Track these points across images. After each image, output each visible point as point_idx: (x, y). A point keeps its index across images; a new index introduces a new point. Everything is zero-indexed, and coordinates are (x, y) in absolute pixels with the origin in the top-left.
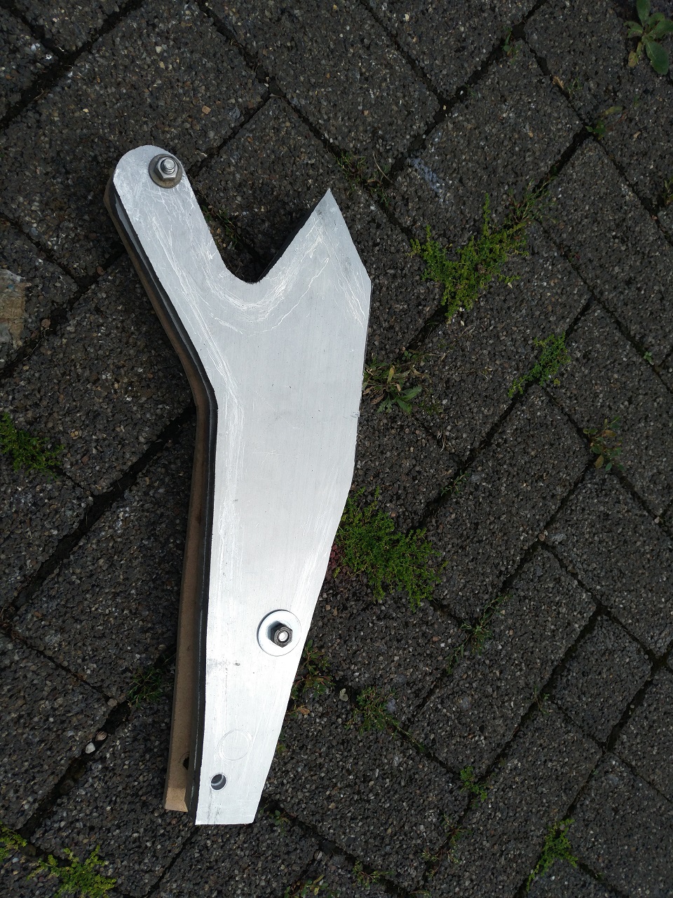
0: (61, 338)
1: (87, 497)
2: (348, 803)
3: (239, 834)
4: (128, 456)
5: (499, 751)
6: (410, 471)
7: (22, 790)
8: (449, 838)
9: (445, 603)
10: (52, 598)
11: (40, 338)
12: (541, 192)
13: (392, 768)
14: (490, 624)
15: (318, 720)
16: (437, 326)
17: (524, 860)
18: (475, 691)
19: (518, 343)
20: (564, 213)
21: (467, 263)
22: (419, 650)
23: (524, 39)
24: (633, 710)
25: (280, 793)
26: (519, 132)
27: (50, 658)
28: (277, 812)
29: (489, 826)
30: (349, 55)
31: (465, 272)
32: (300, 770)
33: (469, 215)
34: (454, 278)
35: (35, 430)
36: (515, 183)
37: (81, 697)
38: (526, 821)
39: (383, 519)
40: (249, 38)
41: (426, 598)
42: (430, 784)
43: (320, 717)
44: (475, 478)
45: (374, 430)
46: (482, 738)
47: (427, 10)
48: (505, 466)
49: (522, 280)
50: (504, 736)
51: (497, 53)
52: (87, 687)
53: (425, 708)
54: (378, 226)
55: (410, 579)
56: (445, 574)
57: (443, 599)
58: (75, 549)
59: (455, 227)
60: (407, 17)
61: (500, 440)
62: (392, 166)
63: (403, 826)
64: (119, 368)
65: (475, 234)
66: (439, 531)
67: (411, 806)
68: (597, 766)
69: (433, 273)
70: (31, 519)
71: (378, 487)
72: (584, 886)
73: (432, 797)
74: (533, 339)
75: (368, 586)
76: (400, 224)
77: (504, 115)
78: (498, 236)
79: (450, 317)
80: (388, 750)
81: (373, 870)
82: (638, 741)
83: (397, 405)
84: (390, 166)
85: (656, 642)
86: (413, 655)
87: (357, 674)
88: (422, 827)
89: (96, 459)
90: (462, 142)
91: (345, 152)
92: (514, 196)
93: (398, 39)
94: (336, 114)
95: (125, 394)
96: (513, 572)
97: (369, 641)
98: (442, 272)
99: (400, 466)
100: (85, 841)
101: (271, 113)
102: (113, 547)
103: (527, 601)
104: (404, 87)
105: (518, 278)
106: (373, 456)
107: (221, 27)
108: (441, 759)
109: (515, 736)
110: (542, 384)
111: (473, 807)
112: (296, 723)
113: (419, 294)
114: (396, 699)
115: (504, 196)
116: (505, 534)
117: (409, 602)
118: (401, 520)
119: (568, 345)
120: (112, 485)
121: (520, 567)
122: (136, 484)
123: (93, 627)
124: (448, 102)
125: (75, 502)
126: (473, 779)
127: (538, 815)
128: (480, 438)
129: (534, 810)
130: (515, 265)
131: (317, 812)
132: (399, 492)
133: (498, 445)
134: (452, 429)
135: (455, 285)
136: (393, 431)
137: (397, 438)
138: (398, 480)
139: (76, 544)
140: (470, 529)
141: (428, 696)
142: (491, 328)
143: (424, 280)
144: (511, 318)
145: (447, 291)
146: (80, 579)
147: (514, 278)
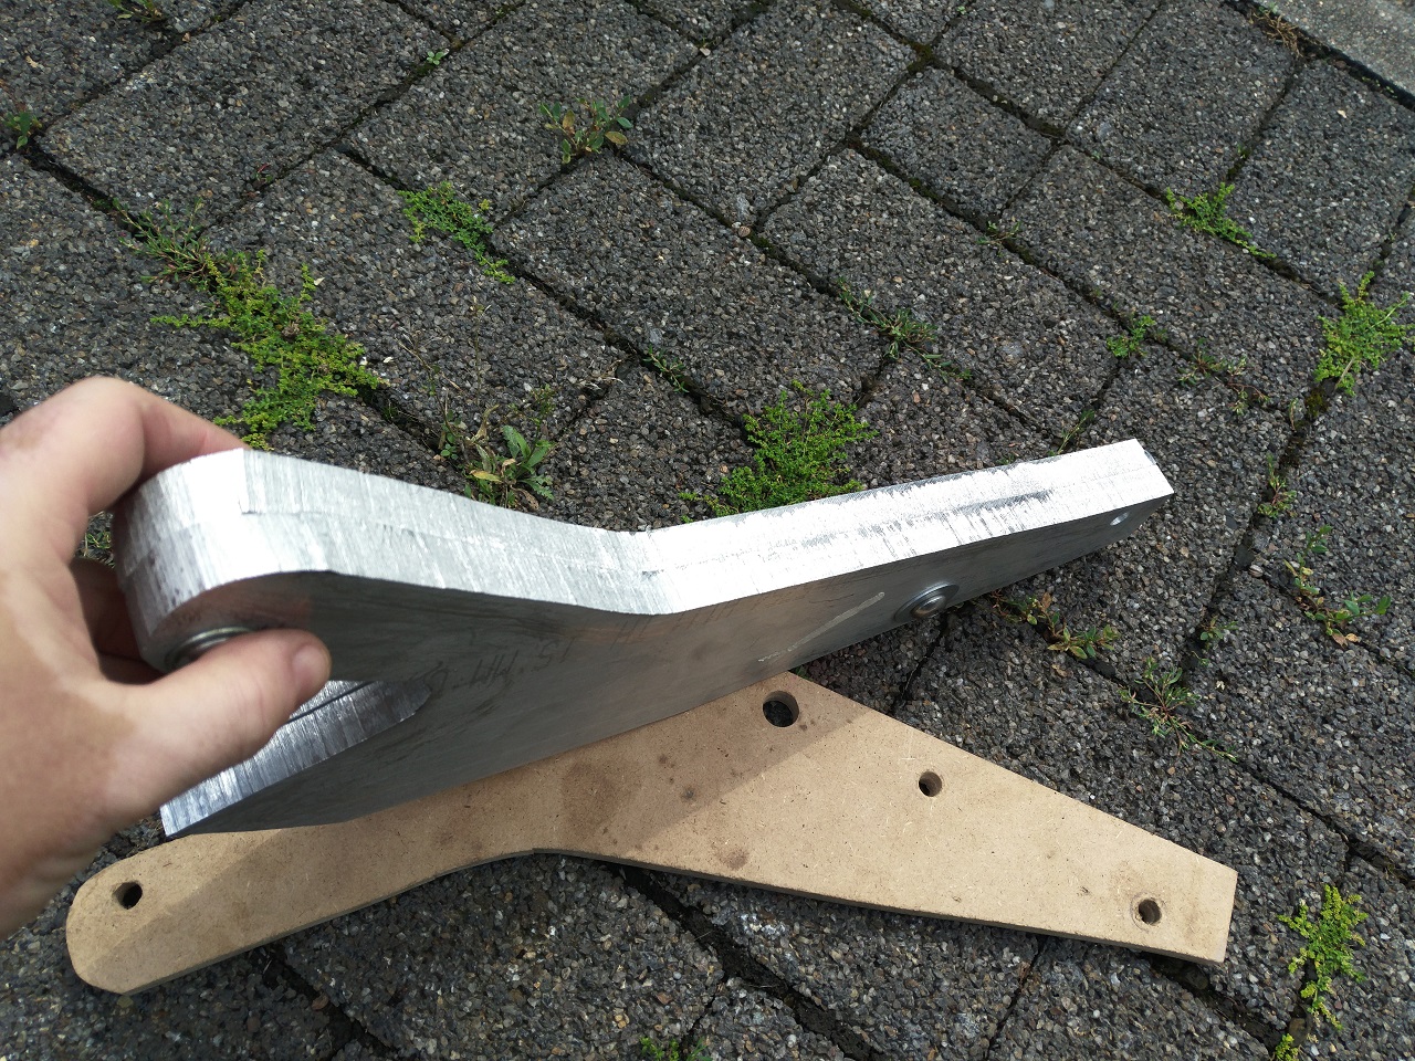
1: (728, 989)
2: (1178, 528)
3: (1239, 695)
4: (653, 925)
5: (1079, 298)
6: (650, 443)
8: (1213, 373)
9: (859, 384)
12: (145, 228)
14: (887, 313)
15: (1059, 580)
16: (394, 403)
17: (1230, 263)
18: (992, 335)
19: (420, 268)
20: (184, 189)
21: (282, 353)
22: (936, 423)
24: (1001, 97)
25: (1174, 634)
26: (28, 263)
28: (1203, 636)
29: (1189, 314)
31: (297, 357)
32: (1137, 605)
33: (194, 352)
34: (308, 375)
36: (130, 272)
37: (1057, 969)
38: (1176, 258)
39: (734, 486)
41: (854, 414)
42: (1139, 403)
44: (655, 338)
45: (585, 504)
46: (1063, 323)
48: (632, 289)
49: (309, 261)
50: (1057, 291)
52: (1040, 960)
53: (1025, 412)
55: (825, 440)
56: (814, 384)
57: (853, 387)
58: (817, 1001)
59: (216, 376)
61: (589, 297)
63: (1202, 442)
65: (227, 341)
66: (746, 395)
67: (1174, 432)
68: (1087, 153)
69: (301, 412)
71: (682, 494)
72: (1258, 175)
73: (1157, 399)
74: (412, 243)
78: (232, 301)
79: (378, 380)
81: (1269, 486)
82: (1045, 91)
83: (537, 467)
85: (896, 60)
86: (944, 432)
88: (1201, 414)
89: (661, 980)
92: (155, 273)
95: (543, 937)
96: (802, 277)
98: (298, 396)
99: (643, 459)
100: (1274, 939)
102: (810, 937)
103: (847, 255)
105: (306, 268)
106: (629, 504)
108: (1100, 387)
109: (1055, 274)
110: (489, 227)
111: (1165, 336)
112: (1066, 614)
113: (338, 434)
115: (155, 291)
116: (743, 291)
117: (863, 441)
118: (732, 456)
119: (420, 186)
120: (704, 949)
121: (794, 266)
122: (700, 906)
125: (738, 1009)
126: (1125, 339)
127: (1167, 240)
128: (587, 332)
129: (1159, 247)
130: (283, 273)
131: (1196, 574)
132: (686, 459)
133: (597, 299)
134: (574, 375)
135: (321, 373)
136: (584, 472)
137: (595, 465)
138: (667, 462)
139: (809, 1000)
140: (739, 345)
141: (1007, 408)
142: (395, 312)
143: (312, 427)
144: (376, 279)
145: (331, 386)
146: (867, 987)
147: (305, 275)
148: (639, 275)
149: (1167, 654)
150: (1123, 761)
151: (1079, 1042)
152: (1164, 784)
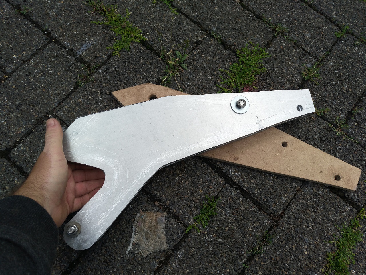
0: (162, 197)
1: (226, 186)
2: (349, 84)
3: (361, 127)
4: (209, 171)
5: (328, 21)
6: (212, 56)
7: (342, 210)
8: (364, 42)
10: (267, 200)
11: (162, 205)
13: (335, 66)
14: (275, 24)
15: (315, 96)
16: (149, 45)
18: (303, 31)
19: (155, 10)
21: (122, 31)
22: (286, 54)
23: (19, 5)
25: (345, 111)
26: (62, 7)
27: (291, 201)
28: (353, 112)
29: (359, 26)
30: (34, 81)
31: (126, 32)
32: (335, 103)
33: (101, 31)
34: (128, 37)
35: (200, 207)
36: (85, 10)
37: (306, 189)
38: (357, 10)
39: (233, 68)
40: (31, 123)
41: (265, 50)
42: (342, 50)
43: (314, 95)
44: (214, 29)
45: (195, 72)
46: (323, 28)
47: (11, 47)
48: (208, 16)
49: (128, 8)
50: (322, 19)
51: (27, 17)
52: (302, 186)
53: (310, 52)
54: (108, 69)
55: (257, 57)
56: (255, 42)
57: (265, 44)
58: (247, 191)
59: (106, 37)
60: (15, 56)
61: (197, 18)
62: (81, 63)
63: (359, 61)
64: (173, 175)
65: (109, 28)
66: (237, 44)
67: (351, 58)
69: (127, 46)
70: (236, 208)
71: (219, 70)
73: (347, 49)
74: (153, 4)
75: (261, 75)
76: (106, 60)
77: (55, 14)
78: (110, 18)
79: (145, 39)
80: (327, 67)
83: (184, 61)
84: (81, 64)
86: (288, 56)
87: (296, 80)
88: (359, 53)
89: (211, 183)
90: (68, 33)
91: (76, 83)
92: (91, 10)
93: (25, 60)
94: (60, 87)
95: (184, 172)
96: (253, 14)
97: (283, 75)
98: (126, 42)
99: (210, 60)
100: (363, 186)
101: (62, 114)
102: (246, 176)
103: (265, 8)
104: (46, 58)
105: (127, 10)
106: (206, 72)
107: (27, 135)
108: (331, 46)
109: (322, 14)
111: (352, 32)
113: (136, 52)
114: (306, 64)
115: (91, 15)
116: (237, 17)
117: (267, 58)
118: (233, 60)
120: (221, 177)
121: (251, 11)
122: (220, 168)
123: (279, 184)
124: (51, 39)
125: (228, 191)
126: (340, 32)
127: (355, 4)
128: (197, 27)
129: (353, 6)
130: (121, 11)
131: (353, 96)
132: (221, 61)
133: (199, 19)
134: (193, 38)
135: (131, 37)
136: (195, 63)
137: (198, 61)
138: (216, 61)
139: (245, 191)
140: (235, 32)
141: (305, 51)
142: (149, 22)
143: (130, 50)
144: (144, 13)
145: (134, 40)
146: (259, 189)
147: (127, 12)
148: (210, 13)
149: (342, 116)
150: (328, 141)
151: (310, 205)
152: (338, 148)
